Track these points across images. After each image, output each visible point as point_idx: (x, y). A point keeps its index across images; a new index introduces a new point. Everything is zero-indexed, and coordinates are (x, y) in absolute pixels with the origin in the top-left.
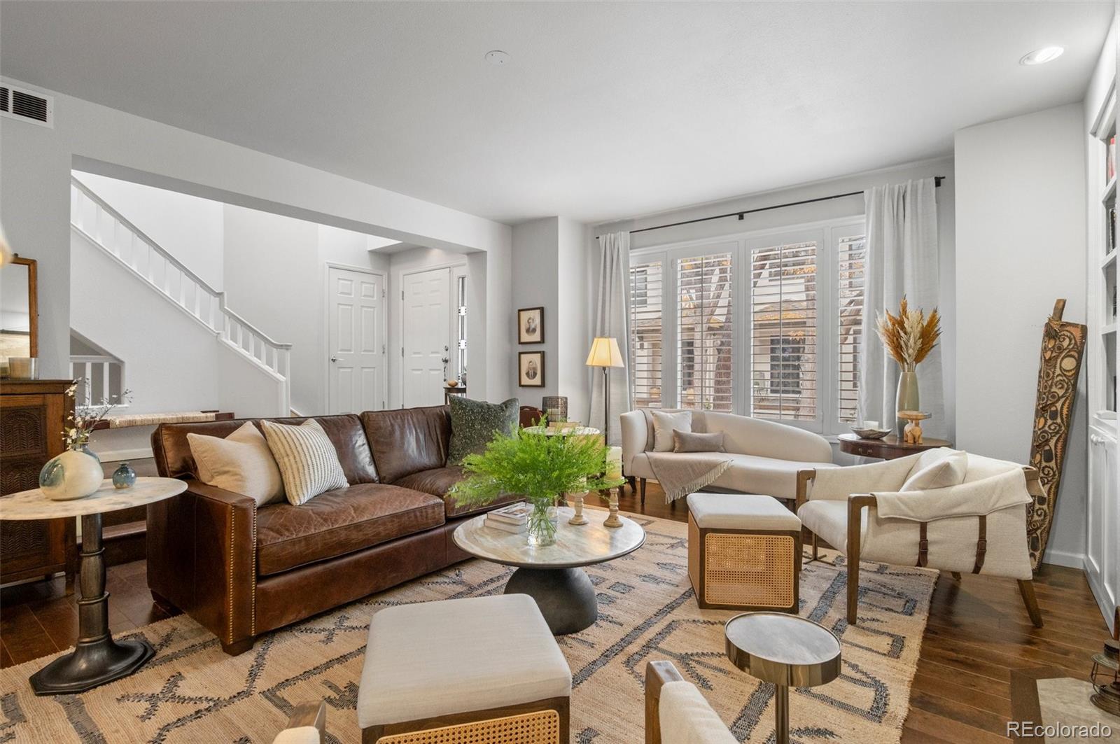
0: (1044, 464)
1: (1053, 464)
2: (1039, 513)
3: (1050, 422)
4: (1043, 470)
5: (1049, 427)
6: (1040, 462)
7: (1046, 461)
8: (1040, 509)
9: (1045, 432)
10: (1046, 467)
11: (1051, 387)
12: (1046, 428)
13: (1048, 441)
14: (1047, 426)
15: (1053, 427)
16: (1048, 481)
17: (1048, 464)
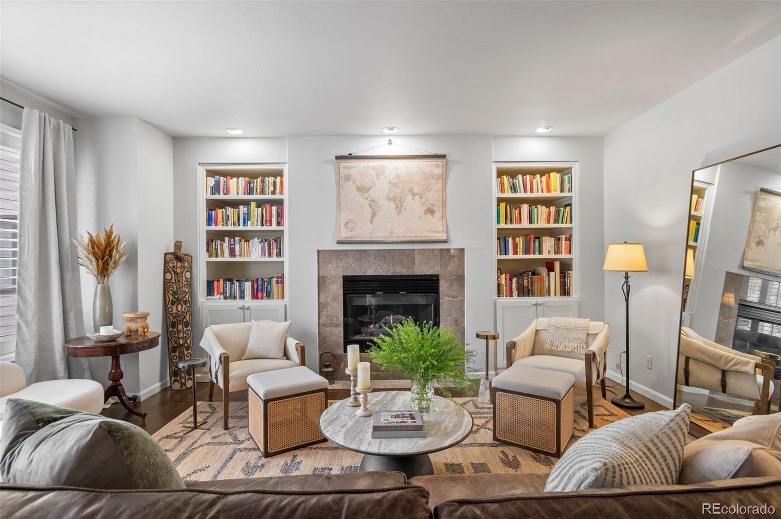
0: (185, 329)
1: (189, 328)
2: (188, 355)
3: (184, 306)
4: (185, 333)
5: (184, 309)
6: (183, 329)
7: (186, 327)
8: (188, 353)
9: (183, 312)
10: (187, 330)
11: (182, 288)
12: (183, 310)
13: (185, 316)
14: (183, 309)
15: (186, 309)
16: (189, 337)
17: (187, 329)
